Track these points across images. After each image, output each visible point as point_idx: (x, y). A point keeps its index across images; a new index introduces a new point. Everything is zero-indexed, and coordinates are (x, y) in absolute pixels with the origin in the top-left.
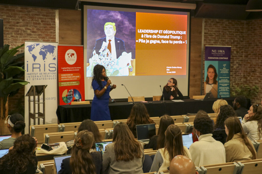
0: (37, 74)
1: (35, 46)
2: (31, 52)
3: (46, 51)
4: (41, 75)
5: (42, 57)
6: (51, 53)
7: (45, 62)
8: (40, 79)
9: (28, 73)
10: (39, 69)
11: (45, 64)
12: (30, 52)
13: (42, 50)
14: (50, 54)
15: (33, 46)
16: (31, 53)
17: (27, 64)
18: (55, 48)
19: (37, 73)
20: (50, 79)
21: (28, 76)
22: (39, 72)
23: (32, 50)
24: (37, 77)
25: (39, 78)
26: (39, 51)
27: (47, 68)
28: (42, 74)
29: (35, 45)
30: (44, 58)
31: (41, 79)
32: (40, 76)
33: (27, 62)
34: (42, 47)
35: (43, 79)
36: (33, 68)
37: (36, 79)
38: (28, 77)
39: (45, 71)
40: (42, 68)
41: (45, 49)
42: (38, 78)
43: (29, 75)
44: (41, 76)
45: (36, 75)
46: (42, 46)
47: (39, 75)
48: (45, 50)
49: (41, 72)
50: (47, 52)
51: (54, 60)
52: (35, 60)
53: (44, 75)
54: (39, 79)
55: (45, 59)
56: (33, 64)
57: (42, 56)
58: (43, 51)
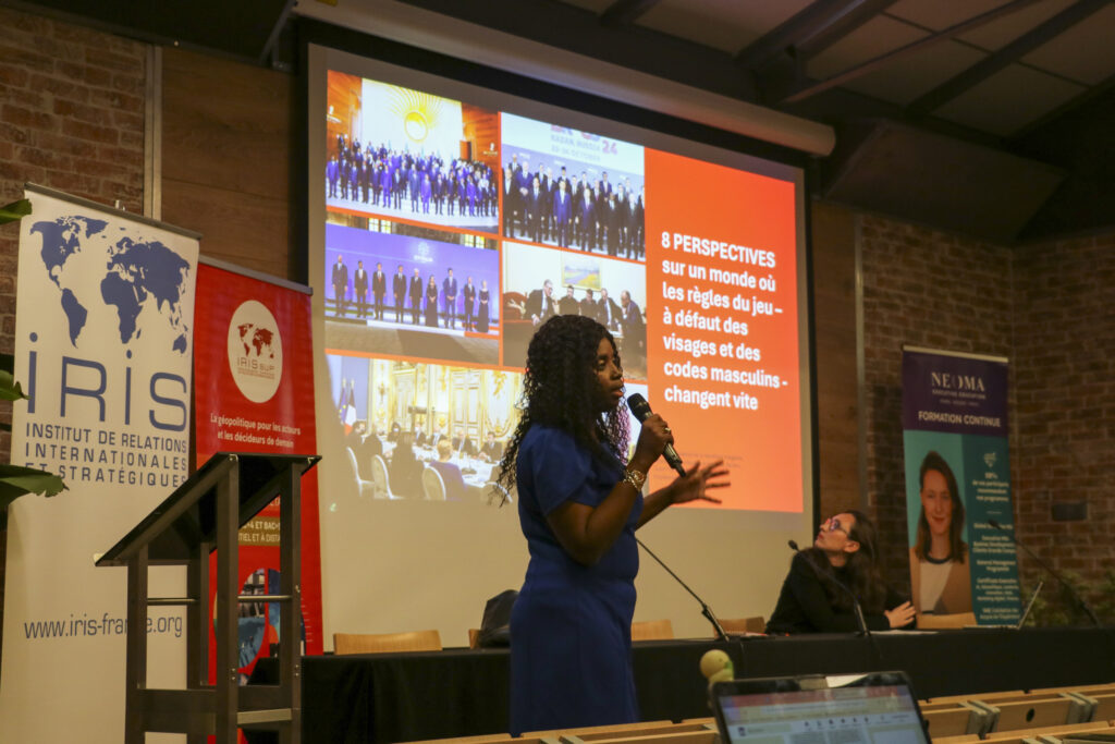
0: (84, 434)
1: (81, 236)
2: (56, 270)
3: (138, 283)
4: (107, 448)
5: (117, 321)
6: (166, 303)
7: (129, 354)
8: (100, 477)
9: (32, 419)
10: (95, 402)
11: (129, 370)
12: (50, 267)
13: (117, 268)
14: (159, 307)
15: (67, 227)
16: (54, 278)
17: (33, 355)
18: (183, 271)
19: (87, 431)
20: (154, 483)
21: (33, 441)
22: (96, 426)
23: (61, 261)
24: (81, 454)
25: (94, 467)
26: (103, 273)
27: (142, 402)
28: (110, 437)
29: (80, 222)
30: (127, 329)
31: (106, 475)
32: (103, 458)
33: (34, 337)
34: (116, 251)
35: (116, 475)
36: (66, 390)
37: (78, 473)
38: (32, 450)
39: (127, 422)
40: (114, 396)
41: (133, 268)
42: (88, 464)
43: (38, 440)
44: (109, 456)
45: (81, 446)
46: (119, 245)
47: (93, 443)
48: (132, 273)
49: (107, 426)
50: (145, 290)
51: (178, 351)
52: (74, 332)
53: (127, 450)
54: (93, 475)
55: (134, 334)
56: (67, 361)
57: (114, 309)
58: (125, 276)
